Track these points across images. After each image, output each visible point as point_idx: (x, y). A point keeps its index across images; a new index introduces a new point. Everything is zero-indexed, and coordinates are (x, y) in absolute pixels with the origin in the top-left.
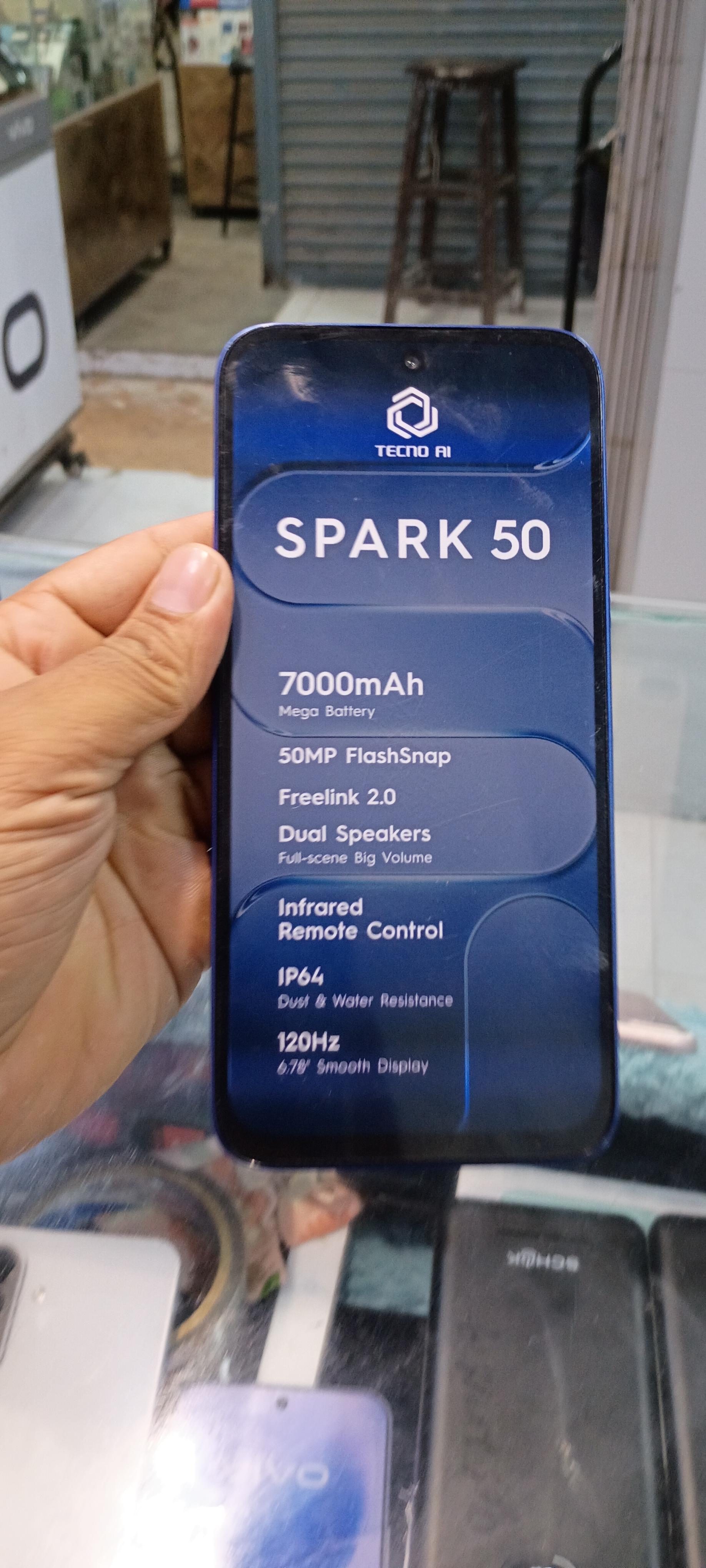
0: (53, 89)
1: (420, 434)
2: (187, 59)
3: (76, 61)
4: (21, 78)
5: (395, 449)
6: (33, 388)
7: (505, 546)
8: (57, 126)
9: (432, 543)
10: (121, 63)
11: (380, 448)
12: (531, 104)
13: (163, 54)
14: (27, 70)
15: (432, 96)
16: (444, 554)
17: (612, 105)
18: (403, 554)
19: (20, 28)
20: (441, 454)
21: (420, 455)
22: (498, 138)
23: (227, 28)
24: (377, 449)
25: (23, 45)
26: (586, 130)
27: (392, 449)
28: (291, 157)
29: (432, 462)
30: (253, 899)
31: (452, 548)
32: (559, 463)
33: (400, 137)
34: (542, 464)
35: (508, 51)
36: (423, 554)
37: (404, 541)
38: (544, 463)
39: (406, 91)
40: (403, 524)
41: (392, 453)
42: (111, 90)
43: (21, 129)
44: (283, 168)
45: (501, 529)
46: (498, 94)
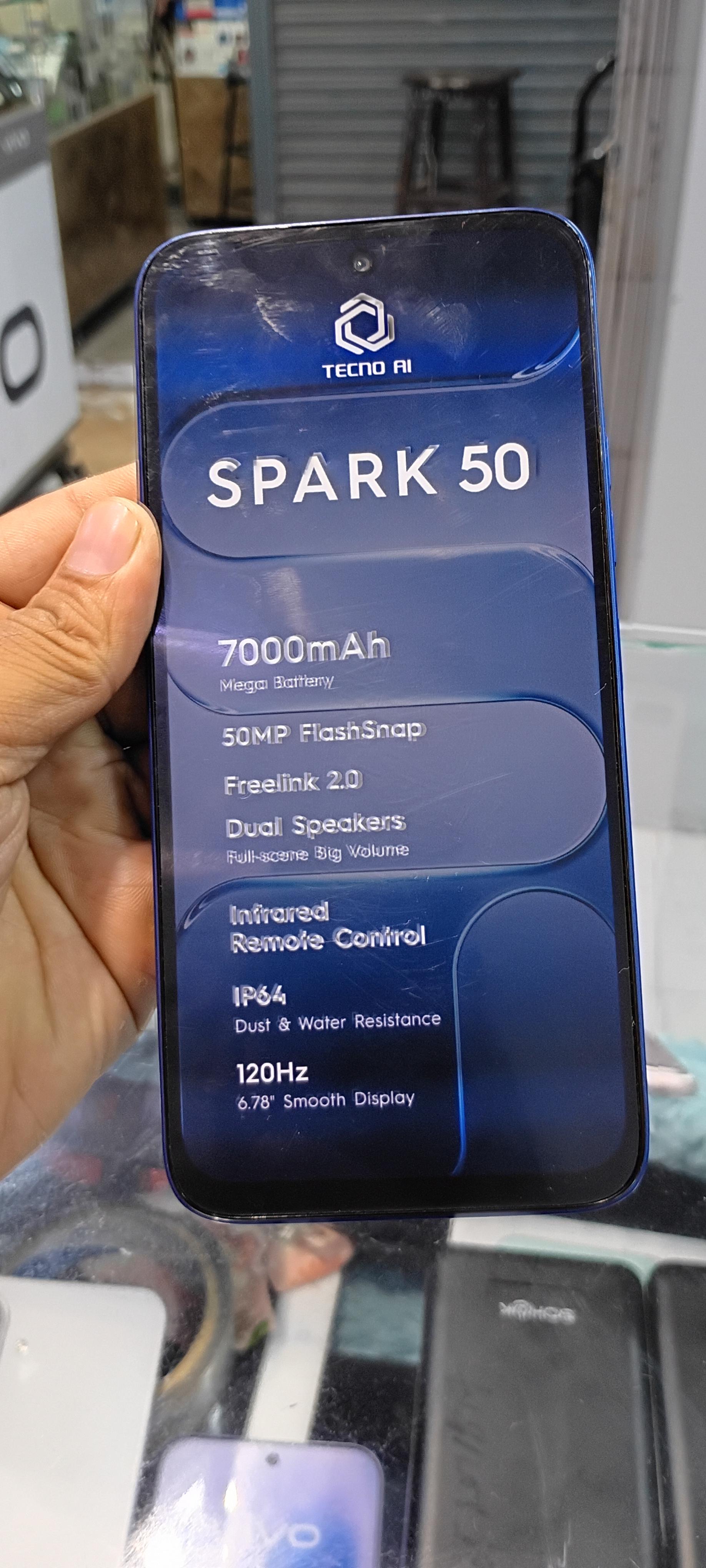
0: (49, 100)
1: (374, 348)
2: (184, 70)
3: (72, 72)
4: (16, 90)
5: (346, 368)
6: (31, 401)
7: (475, 476)
8: (53, 138)
9: (389, 479)
10: (117, 75)
11: (328, 368)
12: (527, 114)
13: (159, 66)
14: (21, 82)
15: (428, 107)
16: (403, 491)
17: (607, 115)
18: (355, 494)
19: (16, 40)
20: (400, 370)
21: (375, 373)
22: (493, 148)
23: (223, 39)
24: (325, 369)
25: (18, 57)
26: (581, 140)
27: (341, 368)
28: (288, 167)
29: (390, 379)
30: (200, 907)
31: (412, 482)
32: (543, 369)
33: (396, 147)
34: (521, 372)
35: (503, 61)
36: (379, 493)
37: (355, 479)
38: (524, 370)
39: (401, 101)
40: (354, 459)
41: (341, 373)
42: (106, 101)
43: (18, 141)
44: (281, 179)
45: (470, 457)
46: (493, 105)
